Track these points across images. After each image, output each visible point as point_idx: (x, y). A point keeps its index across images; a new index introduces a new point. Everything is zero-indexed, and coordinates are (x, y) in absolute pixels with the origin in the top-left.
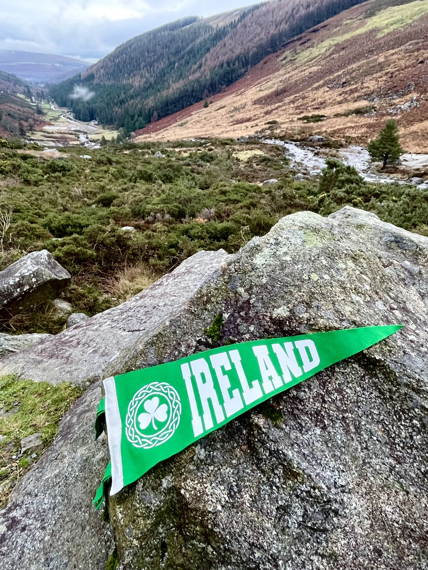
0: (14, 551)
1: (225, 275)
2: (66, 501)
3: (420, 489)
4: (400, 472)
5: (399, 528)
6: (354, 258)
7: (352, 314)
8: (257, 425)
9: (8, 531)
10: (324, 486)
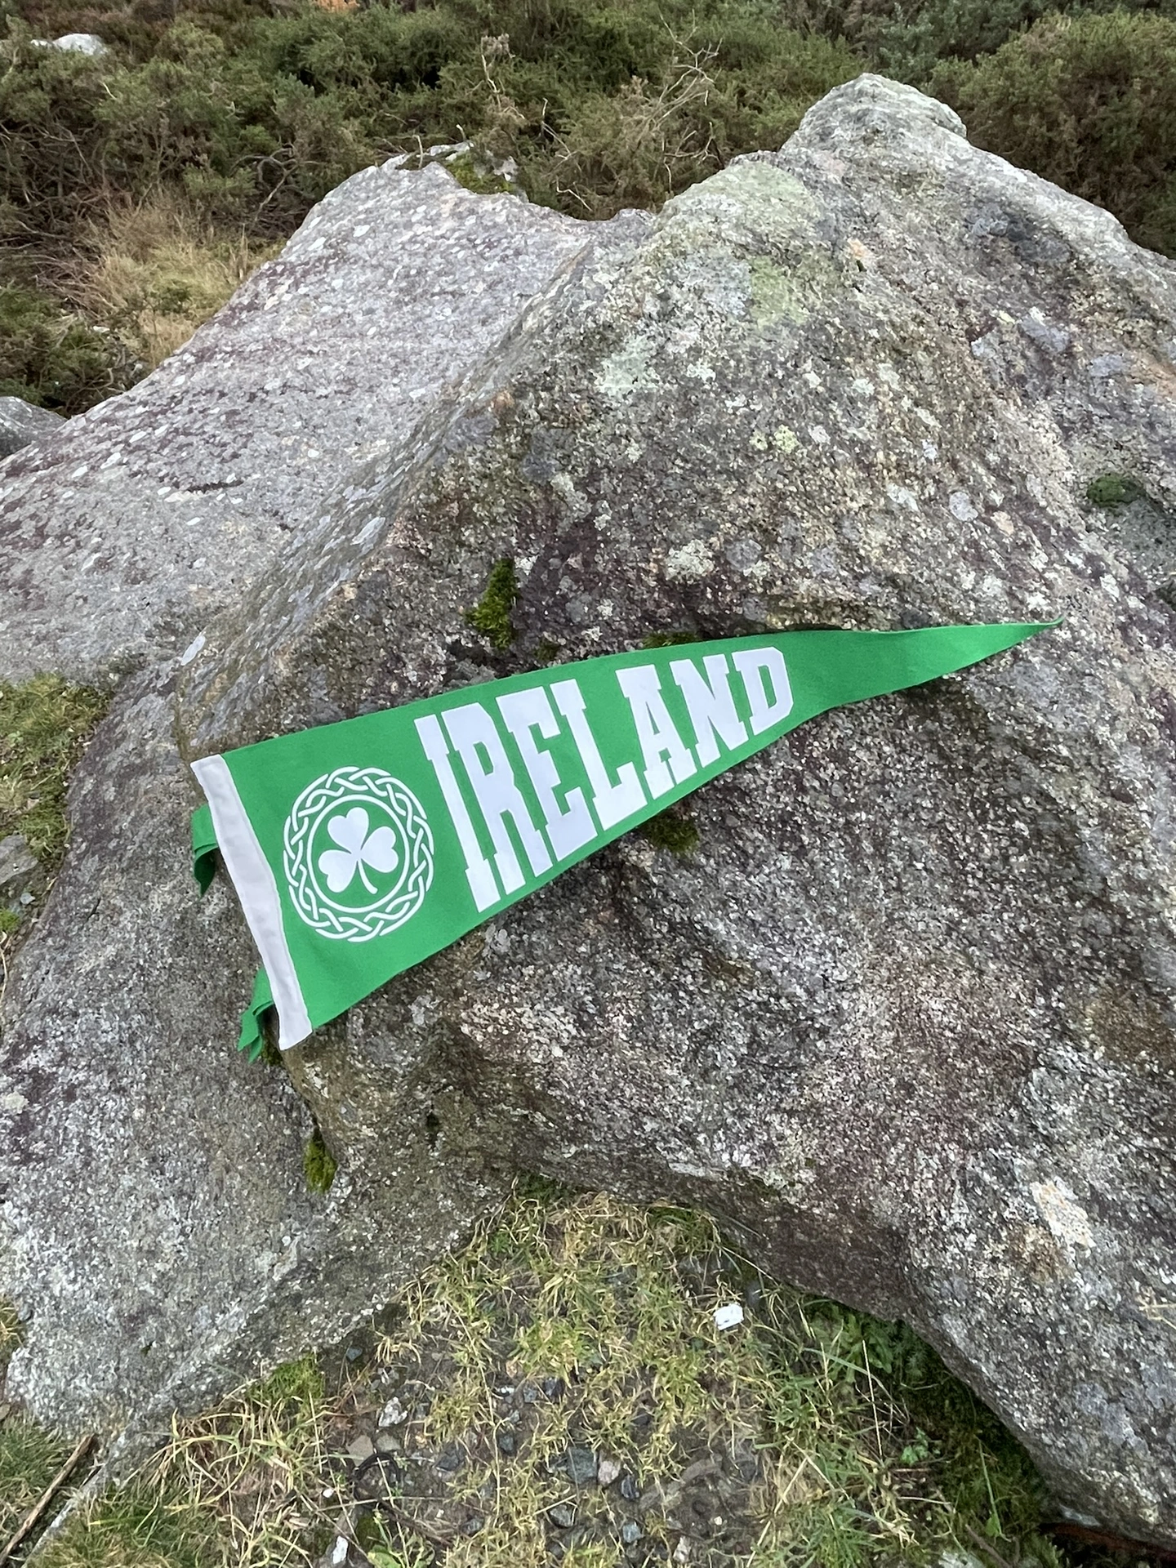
0: (64, 1149)
1: (508, 431)
2: (158, 1024)
3: (1011, 965)
4: (970, 932)
5: (954, 1039)
6: (898, 352)
7: (886, 554)
8: (636, 868)
9: (31, 1104)
10: (800, 991)
